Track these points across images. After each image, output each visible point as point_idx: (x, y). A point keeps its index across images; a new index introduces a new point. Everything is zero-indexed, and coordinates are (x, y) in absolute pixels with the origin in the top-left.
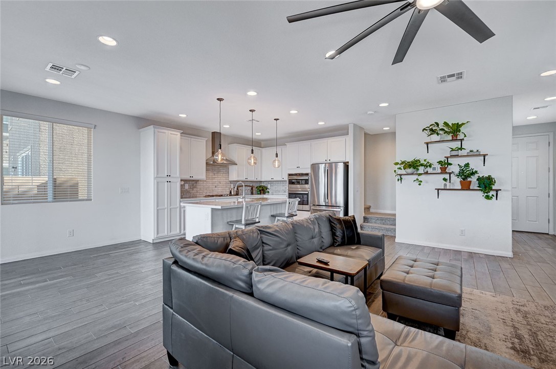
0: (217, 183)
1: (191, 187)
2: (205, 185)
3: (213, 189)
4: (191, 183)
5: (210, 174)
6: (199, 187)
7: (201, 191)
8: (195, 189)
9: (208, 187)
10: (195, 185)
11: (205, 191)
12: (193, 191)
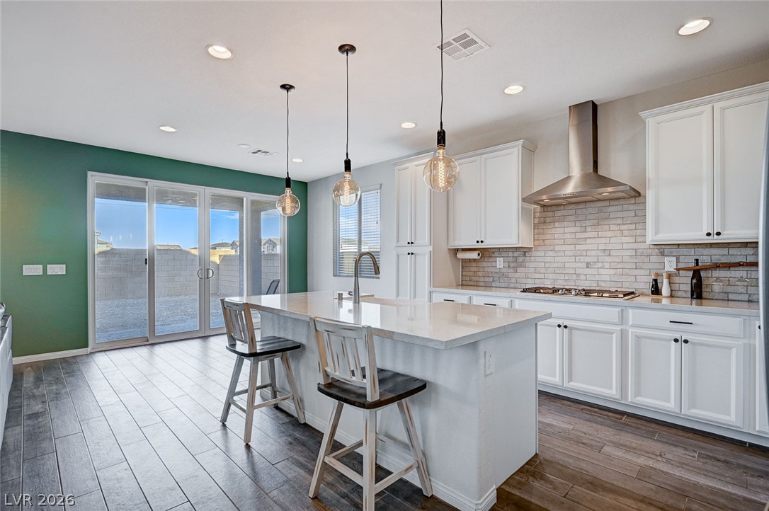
0: (593, 253)
1: (512, 265)
2: (549, 259)
3: (578, 271)
4: (510, 254)
5: (567, 230)
6: (532, 265)
7: (537, 276)
8: (520, 270)
9: (560, 265)
10: (520, 259)
11: (551, 276)
12: (517, 275)
